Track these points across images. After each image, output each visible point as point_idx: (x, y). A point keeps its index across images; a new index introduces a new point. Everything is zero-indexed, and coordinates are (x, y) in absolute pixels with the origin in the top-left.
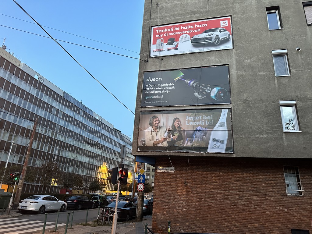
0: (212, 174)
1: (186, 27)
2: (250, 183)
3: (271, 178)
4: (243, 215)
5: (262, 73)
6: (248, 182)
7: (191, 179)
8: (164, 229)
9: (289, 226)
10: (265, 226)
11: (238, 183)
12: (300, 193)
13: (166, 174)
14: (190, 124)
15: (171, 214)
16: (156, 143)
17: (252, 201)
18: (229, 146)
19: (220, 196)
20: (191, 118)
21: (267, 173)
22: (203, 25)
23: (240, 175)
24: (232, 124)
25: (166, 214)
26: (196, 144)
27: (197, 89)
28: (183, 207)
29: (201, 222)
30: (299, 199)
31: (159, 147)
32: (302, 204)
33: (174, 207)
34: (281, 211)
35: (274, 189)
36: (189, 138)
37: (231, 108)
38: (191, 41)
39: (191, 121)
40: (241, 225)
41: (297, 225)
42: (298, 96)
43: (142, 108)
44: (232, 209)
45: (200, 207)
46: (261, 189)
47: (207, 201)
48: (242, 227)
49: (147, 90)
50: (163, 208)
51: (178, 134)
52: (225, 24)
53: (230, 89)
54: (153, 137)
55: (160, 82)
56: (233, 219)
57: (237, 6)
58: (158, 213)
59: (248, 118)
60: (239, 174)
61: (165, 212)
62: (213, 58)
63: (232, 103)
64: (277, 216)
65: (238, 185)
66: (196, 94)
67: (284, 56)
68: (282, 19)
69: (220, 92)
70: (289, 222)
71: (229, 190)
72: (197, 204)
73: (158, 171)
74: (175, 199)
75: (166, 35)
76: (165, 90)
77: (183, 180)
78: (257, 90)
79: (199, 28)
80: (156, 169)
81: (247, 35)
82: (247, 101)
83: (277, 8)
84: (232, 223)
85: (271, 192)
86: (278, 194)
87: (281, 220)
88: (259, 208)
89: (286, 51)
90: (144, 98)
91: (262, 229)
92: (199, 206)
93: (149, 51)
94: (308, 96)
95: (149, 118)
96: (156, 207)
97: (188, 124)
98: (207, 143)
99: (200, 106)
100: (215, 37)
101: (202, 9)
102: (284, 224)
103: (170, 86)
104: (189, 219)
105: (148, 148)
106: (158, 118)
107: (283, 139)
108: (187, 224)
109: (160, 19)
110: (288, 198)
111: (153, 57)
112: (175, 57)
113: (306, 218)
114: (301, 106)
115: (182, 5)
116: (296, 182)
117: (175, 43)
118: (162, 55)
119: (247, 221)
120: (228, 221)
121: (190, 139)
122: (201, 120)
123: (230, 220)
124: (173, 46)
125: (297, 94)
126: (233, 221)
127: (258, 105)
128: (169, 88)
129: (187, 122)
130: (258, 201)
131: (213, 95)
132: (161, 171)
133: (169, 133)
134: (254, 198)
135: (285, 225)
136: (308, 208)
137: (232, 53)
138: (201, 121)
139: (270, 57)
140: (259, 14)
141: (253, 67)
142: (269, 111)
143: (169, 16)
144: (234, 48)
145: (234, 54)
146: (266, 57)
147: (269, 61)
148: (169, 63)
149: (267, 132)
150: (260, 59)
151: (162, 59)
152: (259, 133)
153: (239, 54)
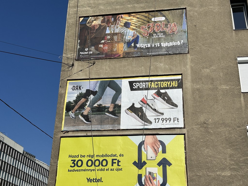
5: (224, 87)
59: (207, 148)
62: (162, 64)
82: (205, 124)
109: (92, 7)
112: (111, 60)
127: (219, 130)
137: (187, 59)
139: (235, 66)
140: (222, 8)
141: (213, 79)
142: (234, 139)
143: (104, 5)
144: (188, 52)
145: (189, 61)
146: (230, 65)
147: (233, 71)
148: (103, 69)
149: (232, 168)
150: (223, 68)
151: (94, 63)
152: (221, 169)
153: (196, 60)
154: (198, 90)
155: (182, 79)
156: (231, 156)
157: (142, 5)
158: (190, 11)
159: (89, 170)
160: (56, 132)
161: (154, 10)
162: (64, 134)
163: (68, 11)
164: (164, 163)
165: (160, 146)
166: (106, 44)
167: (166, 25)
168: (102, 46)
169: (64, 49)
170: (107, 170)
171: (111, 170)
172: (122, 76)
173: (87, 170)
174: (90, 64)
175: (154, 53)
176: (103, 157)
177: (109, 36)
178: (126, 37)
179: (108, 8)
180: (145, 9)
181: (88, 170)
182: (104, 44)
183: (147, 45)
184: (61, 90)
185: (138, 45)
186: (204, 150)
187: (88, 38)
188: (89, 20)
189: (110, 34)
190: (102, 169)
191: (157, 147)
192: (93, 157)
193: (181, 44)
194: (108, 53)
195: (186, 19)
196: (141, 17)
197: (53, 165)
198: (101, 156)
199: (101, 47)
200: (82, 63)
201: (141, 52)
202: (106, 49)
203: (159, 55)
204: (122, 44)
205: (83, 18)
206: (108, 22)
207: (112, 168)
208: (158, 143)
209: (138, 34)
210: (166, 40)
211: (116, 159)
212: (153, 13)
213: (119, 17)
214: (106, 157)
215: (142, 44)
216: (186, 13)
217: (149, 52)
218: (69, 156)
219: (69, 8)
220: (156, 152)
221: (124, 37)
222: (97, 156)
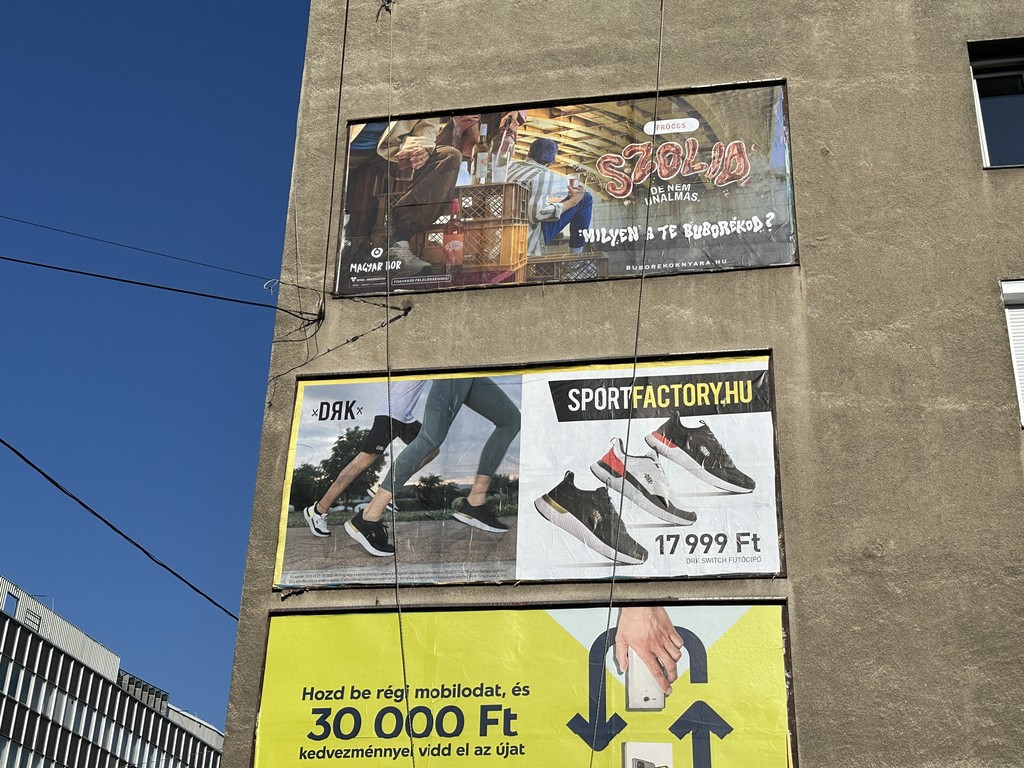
5: (949, 407)
37: (783, 603)
59: (879, 662)
62: (687, 313)
63: (789, 570)
82: (870, 562)
137: (791, 287)
139: (993, 316)
140: (934, 78)
141: (899, 370)
142: (992, 622)
143: (450, 70)
144: (797, 260)
145: (798, 297)
146: (972, 315)
147: (983, 338)
148: (444, 330)
149: (984, 744)
150: (940, 326)
151: (407, 306)
152: (941, 751)
153: (828, 293)
154: (839, 416)
155: (770, 372)
156: (980, 693)
157: (603, 71)
158: (801, 92)
159: (386, 750)
160: (251, 593)
161: (654, 89)
162: (283, 599)
163: (302, 97)
164: (700, 725)
165: (684, 650)
166: (456, 228)
167: (704, 151)
168: (439, 237)
169: (286, 251)
170: (460, 751)
171: (479, 751)
172: (522, 362)
173: (378, 752)
174: (393, 314)
175: (653, 266)
176: (443, 696)
177: (467, 196)
178: (540, 203)
179: (467, 84)
180: (617, 85)
181: (380, 750)
182: (447, 229)
183: (625, 231)
184: (271, 418)
185: (588, 235)
186: (868, 668)
187: (382, 205)
188: (386, 133)
189: (471, 189)
190: (438, 749)
191: (667, 657)
192: (402, 696)
193: (765, 227)
194: (464, 266)
195: (787, 124)
196: (600, 120)
197: (240, 732)
198: (435, 693)
199: (435, 243)
200: (357, 308)
201: (601, 262)
202: (457, 249)
203: (675, 273)
204: (521, 230)
205: (361, 127)
206: (466, 140)
207: (483, 742)
208: (672, 637)
209: (587, 188)
210: (702, 213)
211: (498, 708)
212: (651, 102)
213: (509, 121)
214: (459, 696)
215: (604, 231)
216: (786, 102)
217: (633, 263)
218: (305, 694)
219: (307, 85)
220: (666, 677)
221: (531, 202)
222: (420, 692)
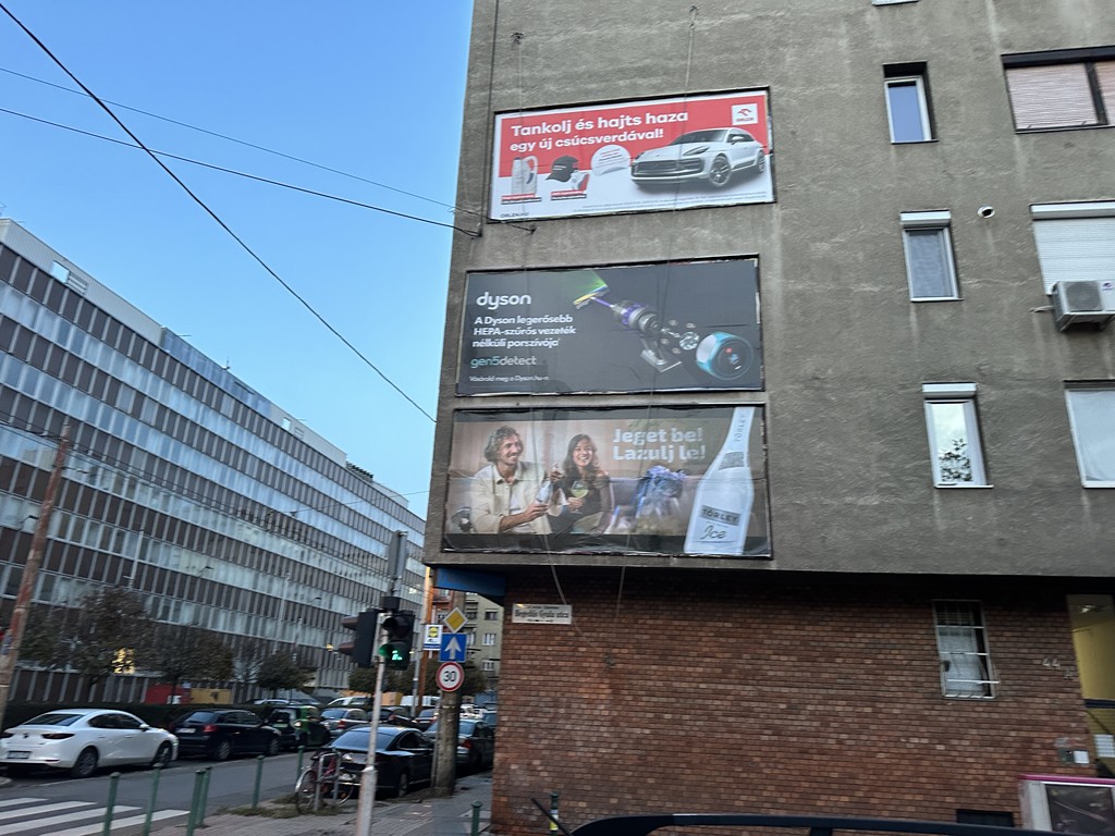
0: (699, 629)
1: (617, 120)
2: (822, 659)
3: (893, 641)
4: (801, 767)
5: (868, 289)
6: (817, 654)
7: (627, 646)
8: (534, 819)
9: (949, 800)
10: (873, 801)
11: (785, 658)
12: (987, 690)
13: (543, 628)
14: (627, 457)
15: (559, 769)
16: (508, 522)
17: (831, 719)
18: (757, 534)
19: (726, 703)
20: (631, 435)
21: (880, 625)
22: (674, 115)
23: (793, 633)
24: (767, 460)
25: (540, 768)
26: (646, 527)
27: (650, 336)
28: (602, 742)
29: (660, 792)
30: (980, 709)
31: (521, 535)
32: (993, 724)
33: (568, 743)
34: (924, 752)
35: (903, 678)
36: (623, 504)
37: (763, 406)
38: (633, 171)
39: (630, 446)
40: (793, 801)
41: (975, 795)
42: (982, 368)
43: (462, 400)
44: (764, 749)
45: (656, 742)
46: (861, 677)
47: (681, 723)
48: (796, 807)
49: (480, 338)
50: (531, 746)
51: (585, 492)
52: (750, 115)
53: (761, 339)
54: (498, 501)
55: (526, 311)
56: (767, 782)
57: (790, 56)
58: (513, 767)
59: (821, 439)
60: (790, 627)
61: (536, 762)
62: (706, 232)
63: (768, 386)
64: (912, 768)
65: (787, 663)
66: (649, 355)
67: (940, 233)
68: (935, 107)
69: (729, 350)
70: (948, 787)
71: (755, 682)
72: (647, 731)
73: (516, 620)
74: (573, 716)
75: (547, 145)
76: (542, 337)
77: (600, 650)
78: (850, 345)
79: (658, 126)
80: (508, 613)
81: (819, 157)
82: (816, 382)
83: (919, 69)
84: (765, 794)
85: (893, 689)
86: (916, 695)
87: (923, 780)
88: (852, 742)
89: (945, 216)
90: (467, 362)
91: (863, 812)
92: (652, 737)
93: (486, 198)
94: (1016, 370)
95: (485, 433)
96: (506, 745)
97: (622, 458)
98: (685, 524)
99: (662, 397)
100: (712, 159)
101: (670, 59)
102: (933, 792)
103: (558, 325)
104: (619, 784)
105: (481, 541)
106: (517, 435)
107: (933, 511)
108: (614, 801)
109: (525, 88)
110: (947, 708)
111: (499, 222)
112: (577, 222)
113: (1003, 773)
114: (993, 402)
115: (603, 41)
116: (972, 654)
117: (578, 176)
118: (531, 216)
119: (814, 785)
120: (750, 786)
121: (626, 508)
122: (664, 444)
123: (757, 785)
124: (568, 186)
125: (980, 362)
126: (770, 788)
127: (853, 395)
128: (557, 331)
129: (616, 449)
130: (849, 720)
131: (704, 358)
132: (525, 620)
133: (555, 487)
134: (838, 709)
135: (939, 799)
136: (1010, 739)
137: (771, 218)
138: (663, 448)
139: (894, 235)
140: (862, 87)
141: (838, 267)
142: (890, 416)
143: (558, 80)
144: (775, 199)
145: (775, 223)
146: (883, 233)
147: (888, 248)
148: (556, 244)
149: (883, 486)
151: (533, 228)
152: (856, 490)
153: (794, 220)
157: (655, 81)
160: (443, 398)
174: (524, 233)
179: (568, 89)
186: (814, 443)
200: (502, 230)
203: (699, 208)
216: (769, 101)
219: (469, 91)
